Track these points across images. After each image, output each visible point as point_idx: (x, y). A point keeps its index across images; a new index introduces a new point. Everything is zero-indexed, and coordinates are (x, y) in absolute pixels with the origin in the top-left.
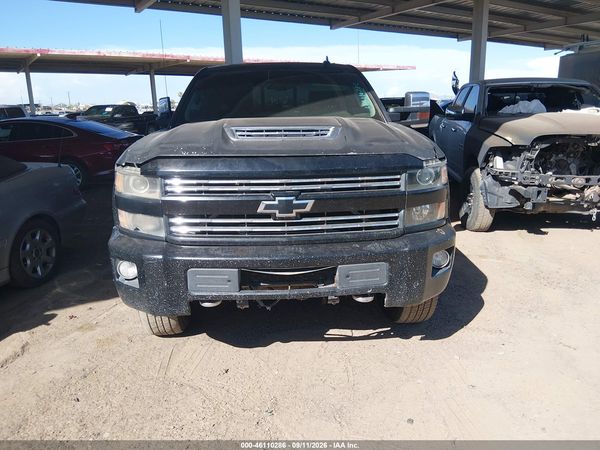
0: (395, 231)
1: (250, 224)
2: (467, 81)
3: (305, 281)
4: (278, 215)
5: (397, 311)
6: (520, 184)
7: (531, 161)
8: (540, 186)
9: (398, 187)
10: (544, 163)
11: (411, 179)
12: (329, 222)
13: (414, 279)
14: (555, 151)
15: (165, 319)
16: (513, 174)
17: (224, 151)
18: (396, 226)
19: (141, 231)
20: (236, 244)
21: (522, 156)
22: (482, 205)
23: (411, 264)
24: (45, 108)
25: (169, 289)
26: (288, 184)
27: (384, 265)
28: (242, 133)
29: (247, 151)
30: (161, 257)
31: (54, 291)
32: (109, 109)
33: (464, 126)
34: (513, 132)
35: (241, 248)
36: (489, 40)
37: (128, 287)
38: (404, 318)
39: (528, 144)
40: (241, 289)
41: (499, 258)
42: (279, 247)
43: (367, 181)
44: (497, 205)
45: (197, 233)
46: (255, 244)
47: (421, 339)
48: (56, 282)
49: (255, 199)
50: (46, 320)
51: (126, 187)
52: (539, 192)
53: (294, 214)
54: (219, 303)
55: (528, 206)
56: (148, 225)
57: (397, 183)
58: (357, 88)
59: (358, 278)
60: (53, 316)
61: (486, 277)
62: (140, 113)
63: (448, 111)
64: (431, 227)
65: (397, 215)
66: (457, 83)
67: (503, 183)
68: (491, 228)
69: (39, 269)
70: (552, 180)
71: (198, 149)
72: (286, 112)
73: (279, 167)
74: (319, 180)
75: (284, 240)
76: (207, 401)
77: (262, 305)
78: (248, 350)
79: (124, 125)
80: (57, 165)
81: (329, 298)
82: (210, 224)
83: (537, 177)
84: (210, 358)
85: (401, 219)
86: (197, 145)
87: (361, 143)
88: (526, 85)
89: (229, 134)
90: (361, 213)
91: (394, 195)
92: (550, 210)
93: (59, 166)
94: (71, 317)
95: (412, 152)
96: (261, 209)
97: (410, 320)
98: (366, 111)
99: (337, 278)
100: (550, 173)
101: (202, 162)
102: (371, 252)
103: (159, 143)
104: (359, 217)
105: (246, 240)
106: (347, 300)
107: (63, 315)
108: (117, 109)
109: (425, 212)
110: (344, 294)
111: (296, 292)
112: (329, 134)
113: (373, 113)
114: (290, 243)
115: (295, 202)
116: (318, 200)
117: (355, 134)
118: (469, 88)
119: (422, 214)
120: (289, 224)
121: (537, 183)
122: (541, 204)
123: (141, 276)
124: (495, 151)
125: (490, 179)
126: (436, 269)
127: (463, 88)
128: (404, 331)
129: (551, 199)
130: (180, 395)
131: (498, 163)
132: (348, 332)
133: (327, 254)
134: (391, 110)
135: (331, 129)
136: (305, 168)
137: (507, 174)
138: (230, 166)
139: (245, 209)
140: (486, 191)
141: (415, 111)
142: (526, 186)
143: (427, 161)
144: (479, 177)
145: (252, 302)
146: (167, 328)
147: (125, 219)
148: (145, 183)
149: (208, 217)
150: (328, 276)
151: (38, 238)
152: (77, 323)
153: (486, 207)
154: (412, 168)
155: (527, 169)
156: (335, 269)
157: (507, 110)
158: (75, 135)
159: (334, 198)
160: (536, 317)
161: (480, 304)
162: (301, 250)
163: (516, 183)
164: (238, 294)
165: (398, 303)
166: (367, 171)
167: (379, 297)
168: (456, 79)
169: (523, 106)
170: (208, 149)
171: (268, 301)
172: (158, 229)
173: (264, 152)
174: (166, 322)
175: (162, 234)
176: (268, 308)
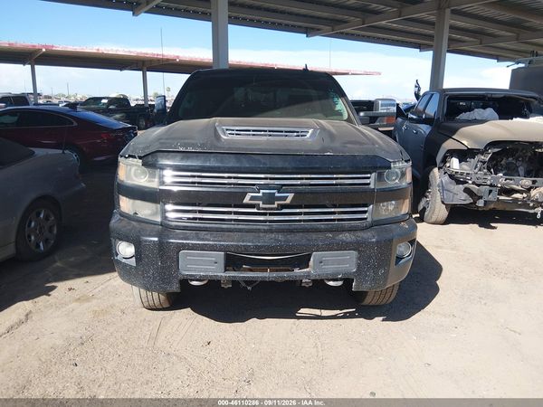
0: (364, 223)
1: (236, 213)
2: (428, 89)
3: (283, 265)
4: (261, 205)
5: (363, 294)
6: (474, 183)
7: (484, 163)
8: (491, 185)
9: (368, 184)
10: (496, 165)
11: (380, 178)
12: (306, 214)
13: (380, 266)
14: (506, 155)
15: (155, 295)
16: (468, 174)
17: (216, 147)
18: (366, 219)
19: (139, 215)
20: (223, 230)
21: (476, 158)
22: (439, 200)
23: (377, 253)
24: (46, 97)
25: (162, 268)
26: (271, 179)
27: (354, 254)
28: (232, 131)
29: (237, 149)
30: (156, 239)
31: (55, 266)
32: (104, 101)
33: (425, 129)
34: (469, 136)
35: (227, 233)
36: (449, 51)
37: (126, 265)
38: (367, 301)
39: (482, 148)
40: (226, 270)
41: (452, 249)
42: (261, 235)
43: (341, 178)
44: (452, 201)
45: (189, 219)
46: (240, 231)
47: (383, 320)
48: (56, 257)
49: (241, 190)
50: (47, 291)
51: (128, 176)
52: (490, 191)
53: (275, 206)
54: (205, 282)
55: (480, 203)
56: (145, 210)
57: (368, 181)
58: (332, 94)
59: (329, 264)
60: (54, 288)
61: (440, 266)
62: (132, 105)
63: (410, 116)
64: (396, 221)
65: (366, 209)
66: (419, 90)
67: (458, 182)
68: (447, 222)
69: (41, 244)
70: (502, 180)
71: (193, 145)
72: (266, 114)
73: (264, 164)
74: (299, 176)
75: (266, 228)
76: (191, 370)
77: (244, 285)
78: (228, 324)
79: (118, 116)
80: (61, 151)
81: (304, 281)
82: (201, 212)
83: (489, 178)
84: (193, 331)
85: (370, 213)
86: (193, 141)
87: (337, 144)
88: (480, 95)
89: (220, 132)
90: (335, 206)
91: (365, 192)
92: (500, 207)
93: (63, 152)
94: (70, 289)
95: (382, 154)
96: (246, 200)
97: (373, 303)
98: (339, 114)
99: (311, 263)
100: (501, 175)
101: (197, 157)
102: (343, 241)
103: (159, 138)
104: (333, 210)
105: (232, 226)
106: (319, 284)
107: (62, 287)
108: (112, 101)
109: (391, 208)
110: (317, 277)
111: (275, 274)
112: (308, 135)
113: (346, 116)
114: (271, 231)
115: (277, 195)
116: (297, 193)
117: (332, 136)
118: (430, 95)
119: (388, 209)
120: (271, 214)
121: (489, 183)
122: (492, 202)
123: (138, 255)
124: (452, 153)
125: (447, 177)
126: (399, 258)
127: (424, 95)
128: (367, 312)
129: (501, 198)
130: (167, 364)
131: (455, 164)
132: (317, 312)
133: (304, 242)
134: (362, 114)
135: (310, 131)
136: (287, 165)
137: (462, 174)
138: (222, 161)
139: (233, 199)
140: (443, 188)
141: (383, 115)
142: (479, 185)
143: (395, 162)
144: (436, 175)
145: (235, 282)
146: (157, 302)
147: (126, 204)
148: (144, 173)
149: (199, 205)
150: (304, 262)
151: (42, 216)
152: (75, 294)
153: (443, 202)
154: (381, 168)
155: (480, 170)
156: (309, 256)
157: (464, 116)
158: (75, 124)
159: (312, 193)
160: (485, 304)
161: (436, 290)
162: (280, 237)
163: (470, 182)
164: (223, 274)
165: (364, 288)
166: (341, 170)
167: (348, 282)
168: (418, 86)
169: (478, 113)
170: (203, 145)
171: (249, 282)
172: (155, 214)
173: (251, 150)
174: (156, 297)
175: (159, 219)
176: (249, 288)
